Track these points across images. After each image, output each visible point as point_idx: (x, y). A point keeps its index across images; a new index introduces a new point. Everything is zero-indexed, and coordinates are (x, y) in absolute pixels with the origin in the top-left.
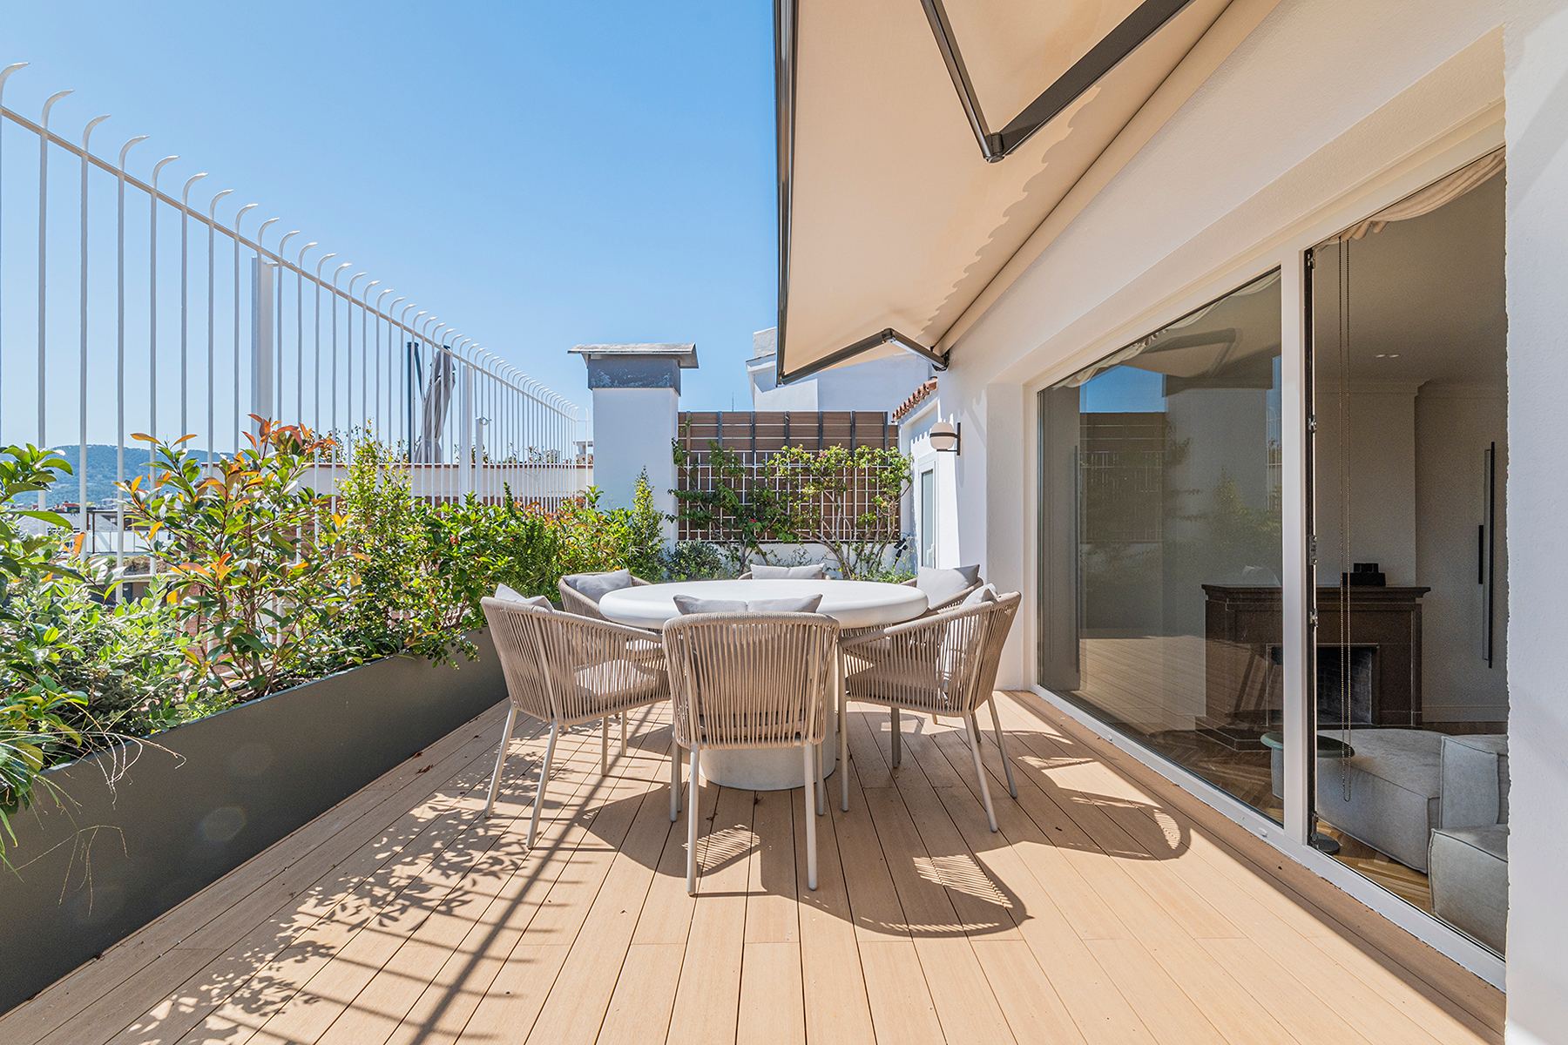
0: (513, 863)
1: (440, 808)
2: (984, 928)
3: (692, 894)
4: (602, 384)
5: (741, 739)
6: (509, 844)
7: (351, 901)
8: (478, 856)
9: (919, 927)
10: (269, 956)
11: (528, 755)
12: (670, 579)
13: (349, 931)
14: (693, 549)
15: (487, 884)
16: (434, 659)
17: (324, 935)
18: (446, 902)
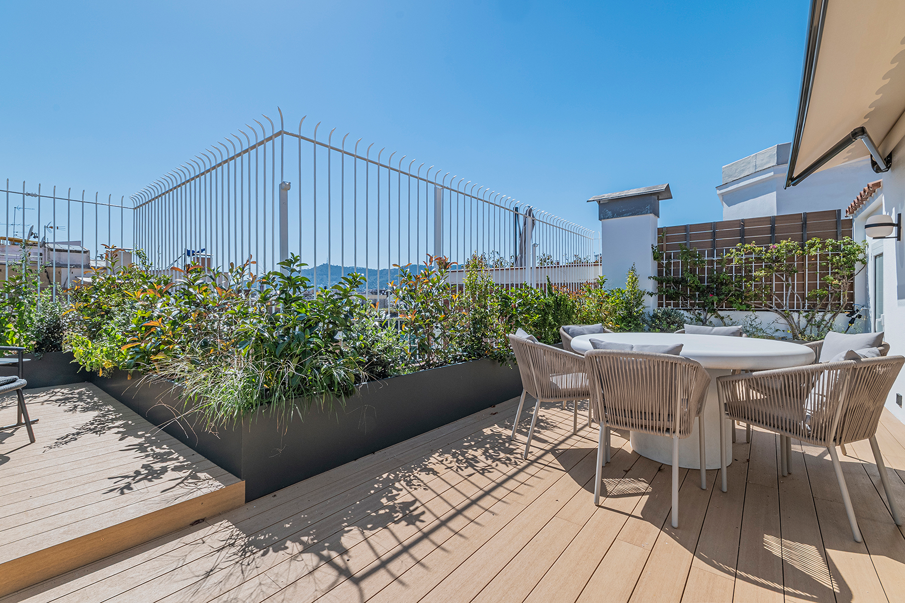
0: (515, 462)
1: (494, 431)
2: (801, 594)
3: (597, 504)
4: (607, 217)
5: (649, 428)
6: (517, 453)
7: (450, 458)
8: (502, 455)
9: (743, 574)
10: (419, 469)
11: (541, 416)
12: (649, 331)
13: (446, 469)
14: (664, 313)
15: (502, 467)
16: (501, 363)
17: (437, 468)
18: (483, 469)
